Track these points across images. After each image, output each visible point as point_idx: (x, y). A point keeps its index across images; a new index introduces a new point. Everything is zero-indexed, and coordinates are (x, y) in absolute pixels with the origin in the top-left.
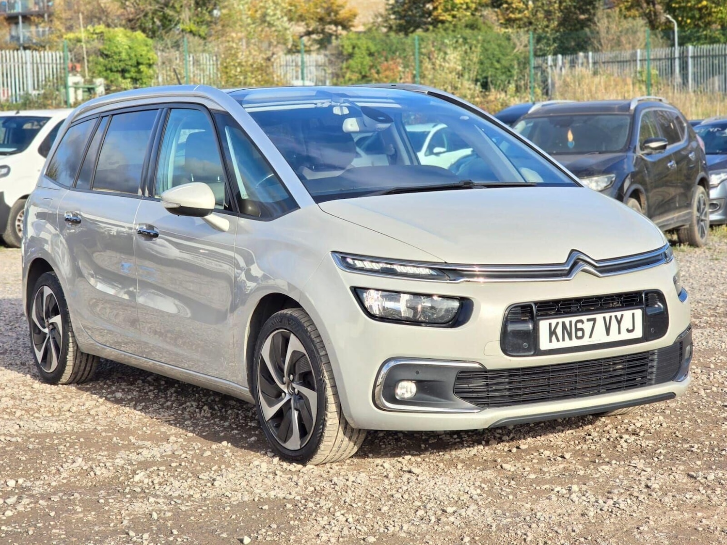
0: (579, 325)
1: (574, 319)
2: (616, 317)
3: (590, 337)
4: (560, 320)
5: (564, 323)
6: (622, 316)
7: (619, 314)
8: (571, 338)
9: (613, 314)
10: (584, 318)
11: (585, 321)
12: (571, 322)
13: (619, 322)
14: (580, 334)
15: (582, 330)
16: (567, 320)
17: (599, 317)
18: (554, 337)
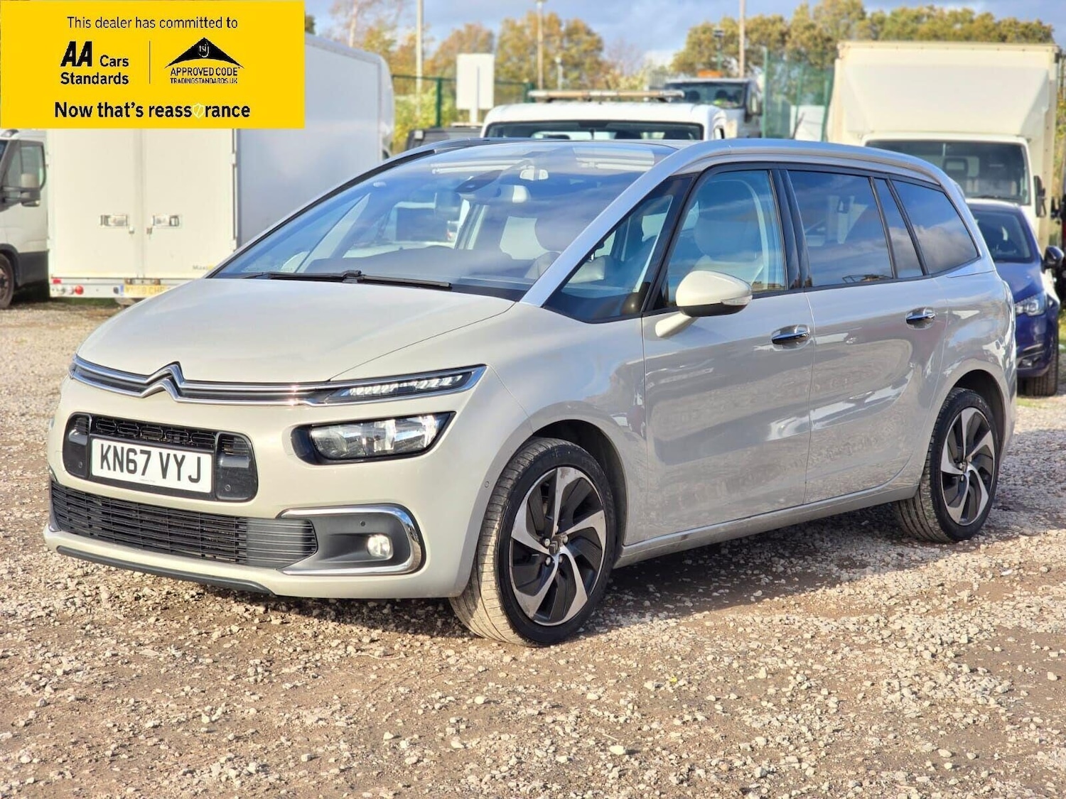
0: (132, 456)
1: (127, 446)
2: (175, 456)
3: (143, 474)
4: (113, 444)
5: (115, 448)
6: (183, 457)
7: (180, 454)
8: (122, 470)
9: (172, 452)
10: (138, 448)
11: (138, 452)
12: (122, 448)
13: (179, 464)
14: (132, 466)
15: (133, 461)
16: (119, 445)
17: (155, 451)
18: (105, 463)
